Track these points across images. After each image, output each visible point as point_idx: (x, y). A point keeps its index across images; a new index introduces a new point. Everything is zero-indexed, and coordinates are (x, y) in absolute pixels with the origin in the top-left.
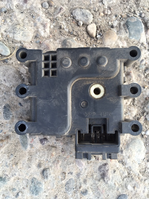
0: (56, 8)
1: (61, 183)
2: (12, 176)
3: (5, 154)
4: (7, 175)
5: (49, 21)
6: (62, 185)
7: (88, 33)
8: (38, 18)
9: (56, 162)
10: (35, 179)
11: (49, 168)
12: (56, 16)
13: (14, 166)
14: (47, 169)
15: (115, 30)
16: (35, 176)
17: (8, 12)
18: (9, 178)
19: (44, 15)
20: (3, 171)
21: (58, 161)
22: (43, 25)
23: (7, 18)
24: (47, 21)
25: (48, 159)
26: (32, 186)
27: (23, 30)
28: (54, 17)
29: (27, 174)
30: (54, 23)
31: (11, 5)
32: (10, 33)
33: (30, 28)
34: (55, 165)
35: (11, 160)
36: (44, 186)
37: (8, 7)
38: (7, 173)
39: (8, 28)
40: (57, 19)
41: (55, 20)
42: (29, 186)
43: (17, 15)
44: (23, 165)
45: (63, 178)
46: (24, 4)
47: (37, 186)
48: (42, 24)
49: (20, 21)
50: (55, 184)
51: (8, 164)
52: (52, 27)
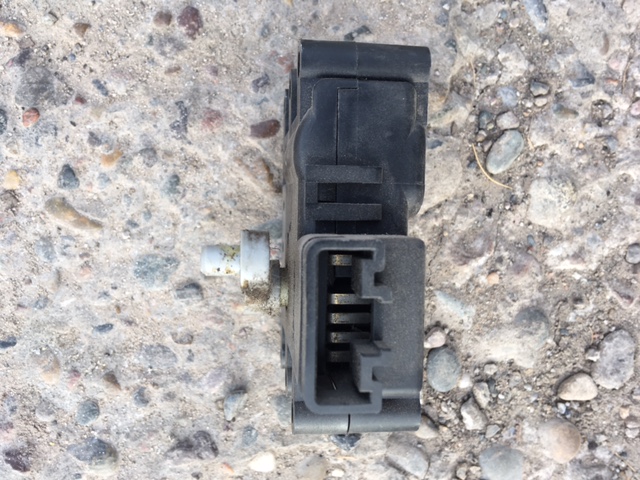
0: (631, 284)
1: (166, 333)
2: (182, 209)
3: (236, 187)
4: (184, 196)
5: (593, 267)
6: (162, 336)
7: (570, 377)
8: (598, 237)
9: (219, 316)
10: (176, 267)
11: (203, 298)
12: (606, 284)
13: (207, 212)
14: (202, 294)
15: (583, 453)
16: (182, 266)
17: (606, 157)
18: (177, 202)
19: (606, 252)
20: (194, 186)
21: (221, 321)
22: (580, 252)
23: (591, 156)
24: (591, 262)
25: (225, 296)
26: (159, 259)
27: (559, 201)
28: (604, 279)
29: (188, 244)
30: (588, 280)
31: (627, 161)
32: (550, 168)
33: (568, 219)
34: (210, 315)
35: (222, 202)
36: (158, 289)
37: (621, 156)
38: (189, 196)
39: (562, 160)
40: (600, 290)
41: (595, 284)
42: (156, 251)
43: (601, 180)
44: (209, 233)
45: (178, 338)
46: (633, 196)
47: (158, 273)
48: (581, 249)
49: (584, 191)
50: (164, 317)
51: (212, 195)
52: (577, 277)
